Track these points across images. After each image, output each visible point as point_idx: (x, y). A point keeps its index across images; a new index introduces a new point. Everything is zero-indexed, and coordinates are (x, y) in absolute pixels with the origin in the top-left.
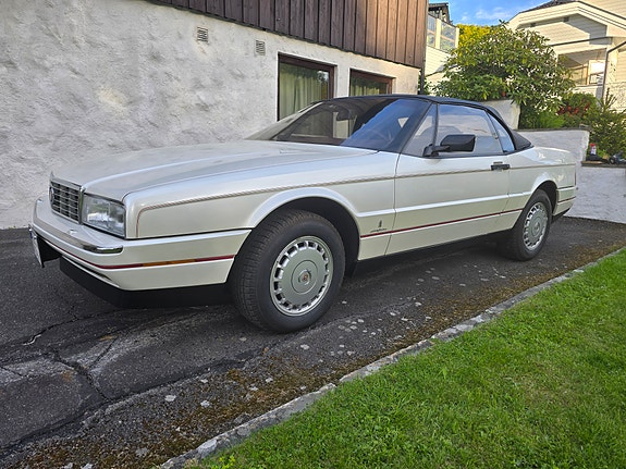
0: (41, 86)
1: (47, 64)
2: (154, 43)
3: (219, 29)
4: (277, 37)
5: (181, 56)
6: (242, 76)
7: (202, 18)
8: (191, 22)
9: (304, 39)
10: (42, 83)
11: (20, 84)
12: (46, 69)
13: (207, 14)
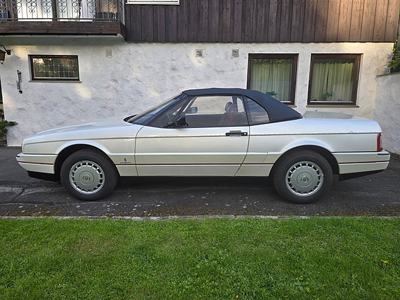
0: (126, 88)
1: (129, 79)
2: (173, 62)
3: (209, 48)
4: (248, 45)
5: (187, 66)
6: (223, 71)
7: (200, 44)
8: (192, 49)
9: (268, 42)
10: (127, 87)
11: (119, 88)
12: (128, 81)
13: (202, 42)
